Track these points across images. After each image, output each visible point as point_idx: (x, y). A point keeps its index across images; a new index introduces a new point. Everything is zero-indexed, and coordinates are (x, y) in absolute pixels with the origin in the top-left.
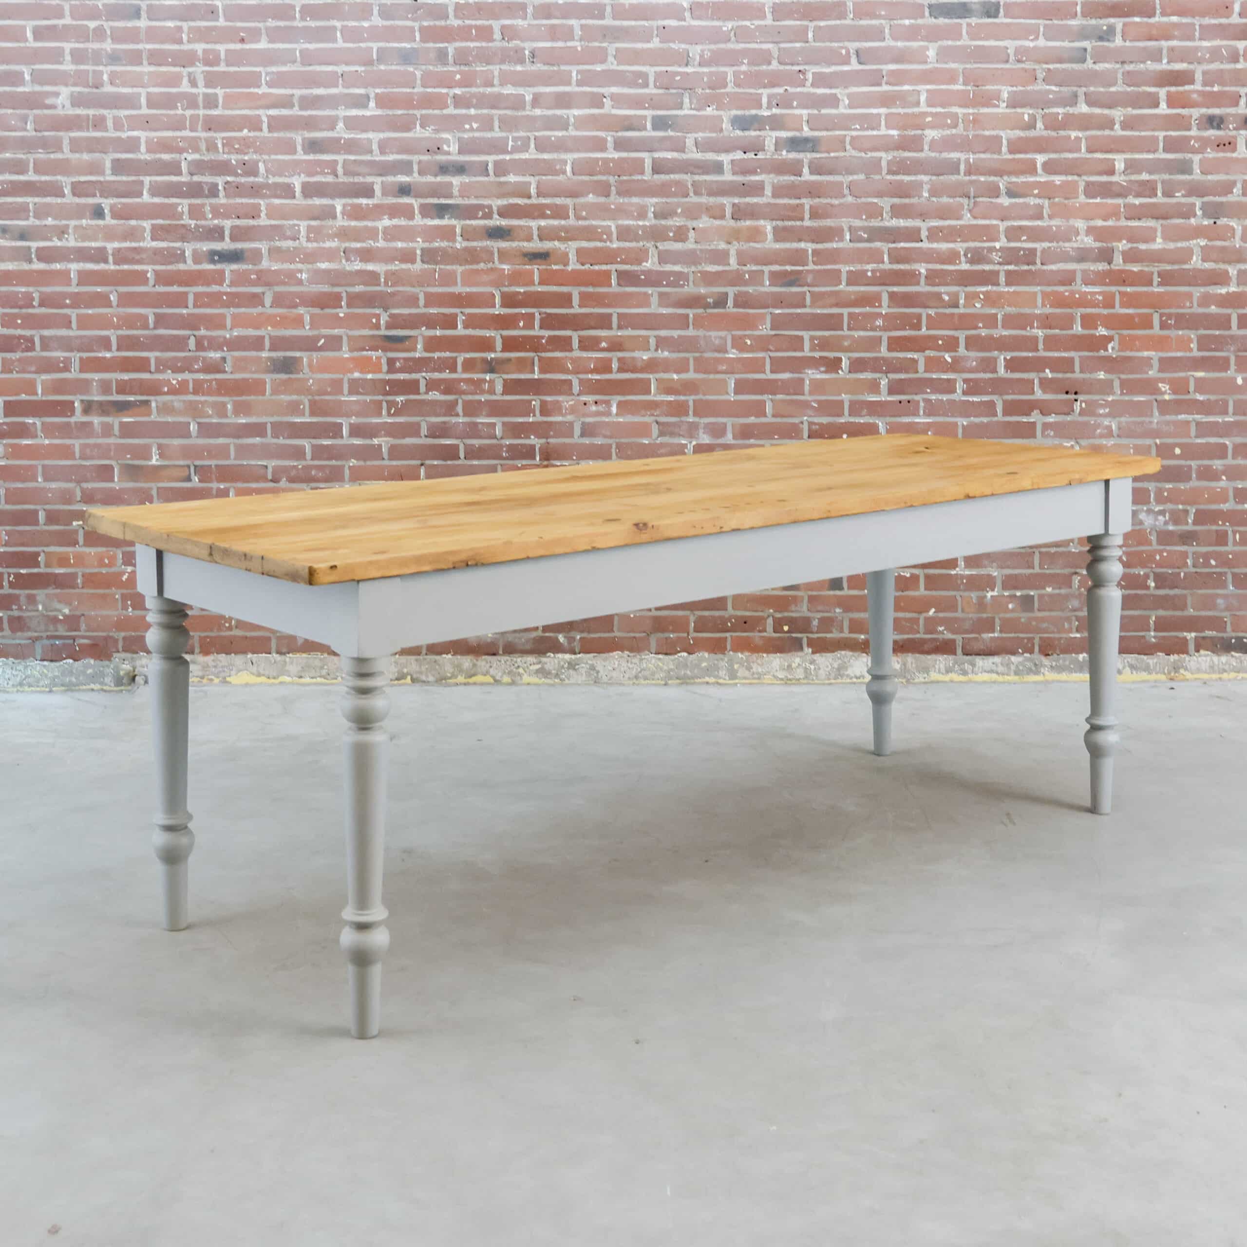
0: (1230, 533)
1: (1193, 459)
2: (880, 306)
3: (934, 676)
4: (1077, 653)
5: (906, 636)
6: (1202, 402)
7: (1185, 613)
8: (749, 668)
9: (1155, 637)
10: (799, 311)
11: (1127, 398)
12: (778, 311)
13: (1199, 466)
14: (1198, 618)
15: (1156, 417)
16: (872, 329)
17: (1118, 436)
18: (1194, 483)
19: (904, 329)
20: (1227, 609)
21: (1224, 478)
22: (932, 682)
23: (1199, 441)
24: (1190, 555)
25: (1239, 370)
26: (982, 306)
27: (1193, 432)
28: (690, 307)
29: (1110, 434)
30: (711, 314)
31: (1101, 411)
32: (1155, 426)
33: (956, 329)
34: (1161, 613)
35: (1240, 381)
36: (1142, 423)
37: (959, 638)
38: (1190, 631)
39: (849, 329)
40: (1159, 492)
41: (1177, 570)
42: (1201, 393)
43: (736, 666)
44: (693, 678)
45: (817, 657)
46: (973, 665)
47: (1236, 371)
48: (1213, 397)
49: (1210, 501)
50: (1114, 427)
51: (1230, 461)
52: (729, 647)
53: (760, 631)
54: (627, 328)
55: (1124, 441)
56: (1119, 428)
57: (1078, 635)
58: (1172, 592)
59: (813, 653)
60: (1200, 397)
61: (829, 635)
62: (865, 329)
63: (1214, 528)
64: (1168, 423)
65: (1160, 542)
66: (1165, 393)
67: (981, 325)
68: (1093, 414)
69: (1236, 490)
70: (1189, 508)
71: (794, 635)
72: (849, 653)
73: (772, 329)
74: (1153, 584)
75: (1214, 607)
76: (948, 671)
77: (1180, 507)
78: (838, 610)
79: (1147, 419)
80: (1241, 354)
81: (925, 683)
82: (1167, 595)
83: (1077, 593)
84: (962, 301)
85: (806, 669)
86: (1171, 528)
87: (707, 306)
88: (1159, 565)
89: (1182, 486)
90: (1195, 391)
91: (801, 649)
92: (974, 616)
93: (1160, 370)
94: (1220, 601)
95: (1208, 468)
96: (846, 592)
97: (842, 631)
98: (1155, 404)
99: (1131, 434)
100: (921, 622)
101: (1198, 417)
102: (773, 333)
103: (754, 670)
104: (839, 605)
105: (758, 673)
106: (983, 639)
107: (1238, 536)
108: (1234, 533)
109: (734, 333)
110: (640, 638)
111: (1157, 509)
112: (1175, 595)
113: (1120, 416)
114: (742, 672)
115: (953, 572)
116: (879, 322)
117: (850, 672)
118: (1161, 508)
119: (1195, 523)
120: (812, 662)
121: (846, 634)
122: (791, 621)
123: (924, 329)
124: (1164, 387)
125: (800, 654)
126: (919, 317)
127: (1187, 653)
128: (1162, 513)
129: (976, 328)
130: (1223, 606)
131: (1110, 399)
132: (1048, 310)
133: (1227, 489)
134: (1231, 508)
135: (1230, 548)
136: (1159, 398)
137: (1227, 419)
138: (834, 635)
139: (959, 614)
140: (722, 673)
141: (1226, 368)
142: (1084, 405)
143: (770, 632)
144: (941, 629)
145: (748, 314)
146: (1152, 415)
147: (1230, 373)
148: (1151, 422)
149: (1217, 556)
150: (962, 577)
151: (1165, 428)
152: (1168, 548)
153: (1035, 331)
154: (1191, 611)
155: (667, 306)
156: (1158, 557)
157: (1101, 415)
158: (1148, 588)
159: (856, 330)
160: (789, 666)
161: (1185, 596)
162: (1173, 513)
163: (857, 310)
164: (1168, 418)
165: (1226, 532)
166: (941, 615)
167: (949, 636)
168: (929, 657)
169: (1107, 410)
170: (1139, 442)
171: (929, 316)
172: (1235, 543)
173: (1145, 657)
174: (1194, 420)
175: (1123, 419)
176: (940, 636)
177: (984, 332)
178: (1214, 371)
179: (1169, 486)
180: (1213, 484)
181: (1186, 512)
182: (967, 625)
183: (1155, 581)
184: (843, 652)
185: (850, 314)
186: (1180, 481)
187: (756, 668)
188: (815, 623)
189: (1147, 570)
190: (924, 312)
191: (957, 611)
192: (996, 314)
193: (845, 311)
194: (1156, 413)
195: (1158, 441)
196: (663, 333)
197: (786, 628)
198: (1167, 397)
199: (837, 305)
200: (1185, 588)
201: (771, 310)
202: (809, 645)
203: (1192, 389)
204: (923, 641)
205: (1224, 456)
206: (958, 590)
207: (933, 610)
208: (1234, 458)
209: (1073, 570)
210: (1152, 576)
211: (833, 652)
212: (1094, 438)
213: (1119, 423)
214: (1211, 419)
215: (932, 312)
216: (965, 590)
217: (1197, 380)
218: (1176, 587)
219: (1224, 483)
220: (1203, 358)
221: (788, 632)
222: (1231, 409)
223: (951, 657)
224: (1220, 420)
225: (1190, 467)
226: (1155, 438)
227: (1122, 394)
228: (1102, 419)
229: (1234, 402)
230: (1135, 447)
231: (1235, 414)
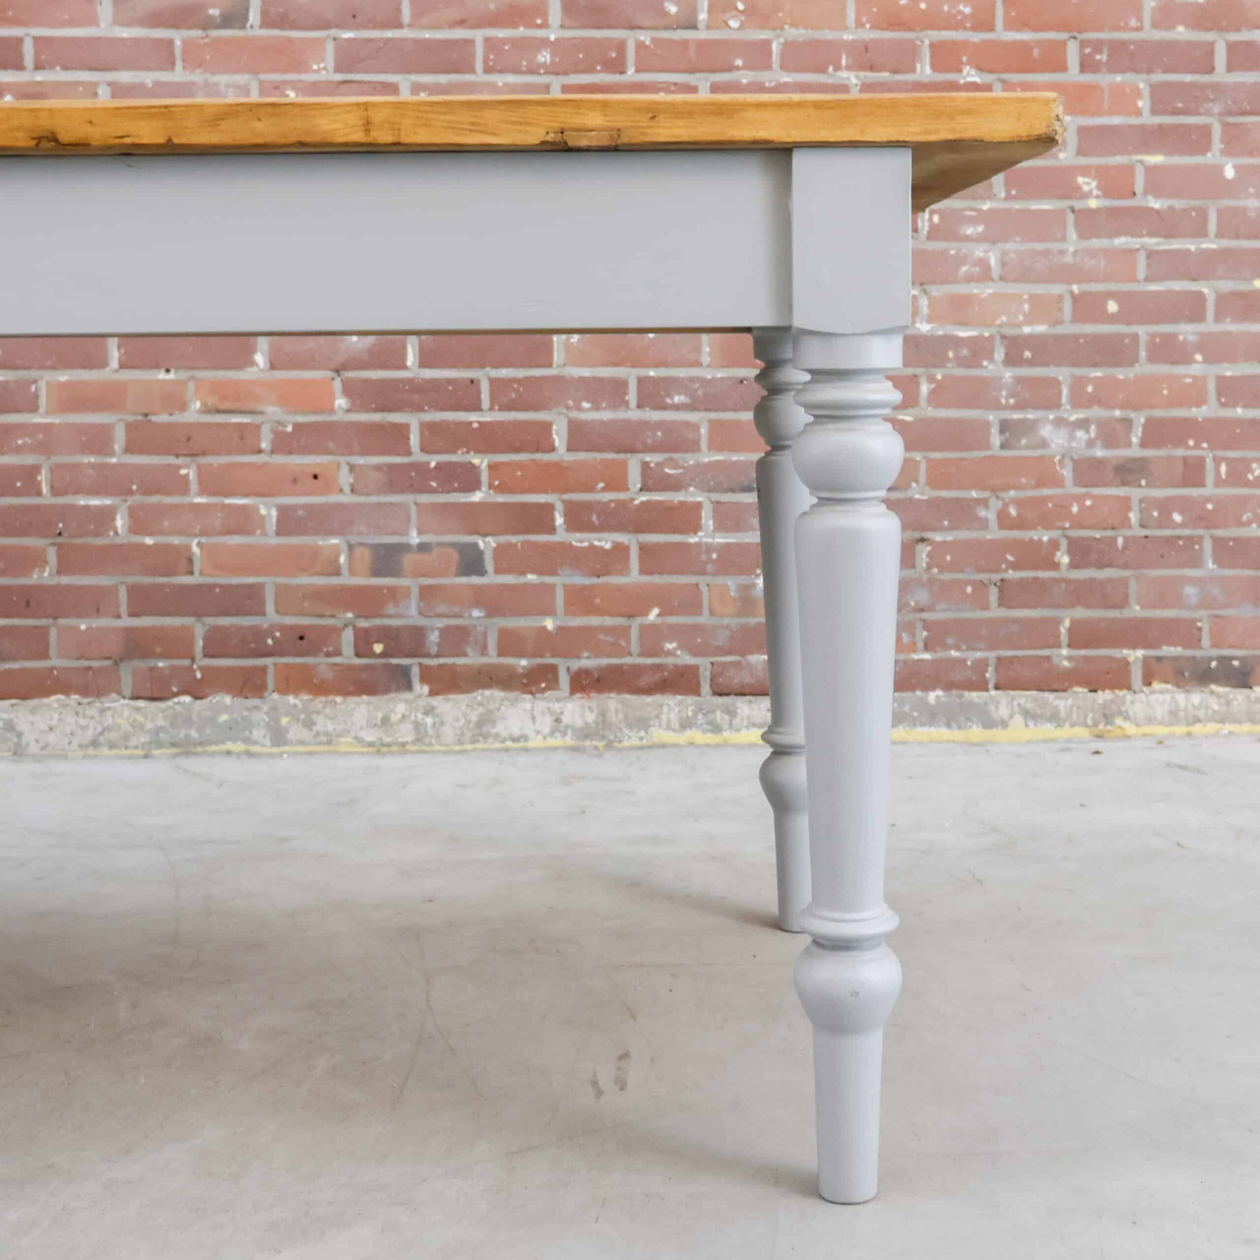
0: (1209, 462)
1: (1141, 322)
2: (545, 25)
3: (659, 734)
4: (926, 689)
5: (605, 661)
6: (1158, 212)
7: (1126, 613)
8: (309, 724)
9: (1069, 658)
10: (389, 34)
11: (1017, 205)
12: (348, 35)
13: (1153, 336)
14: (1147, 622)
15: (1072, 242)
16: (532, 71)
17: (1002, 278)
18: (1143, 368)
19: (591, 70)
20: (1201, 605)
21: (1199, 357)
22: (652, 747)
23: (1153, 287)
24: (1135, 504)
25: (1229, 151)
26: (741, 27)
27: (1141, 272)
28: (175, 26)
29: (985, 276)
30: (218, 40)
31: (969, 231)
32: (1069, 259)
33: (691, 71)
34: (1080, 613)
35: (1229, 173)
36: (1046, 253)
37: (704, 664)
38: (1134, 647)
39: (488, 70)
40: (1078, 384)
41: (1110, 533)
42: (1157, 196)
43: (284, 721)
44: (201, 744)
45: (438, 702)
46: (731, 713)
47: (1223, 153)
48: (1179, 204)
49: (1171, 403)
50: (993, 262)
51: (1209, 326)
52: (271, 683)
53: (328, 655)
54: (52, 67)
55: (1012, 288)
56: (1003, 264)
57: (927, 656)
58: (1101, 574)
59: (433, 693)
60: (1155, 204)
61: (460, 661)
62: (517, 71)
63: (1180, 452)
64: (1093, 253)
65: (1079, 480)
66: (1086, 196)
67: (739, 62)
68: (957, 237)
69: (1220, 379)
70: (1133, 415)
71: (394, 661)
72: (497, 694)
73: (337, 70)
74: (1065, 560)
75: (1178, 601)
76: (686, 724)
77: (1117, 413)
78: (476, 613)
79: (1056, 246)
80: (1231, 120)
81: (641, 748)
82: (1092, 580)
83: (925, 577)
84: (703, 16)
85: (417, 725)
86: (1099, 453)
87: (207, 24)
88: (1078, 524)
89: (1120, 374)
90: (1146, 192)
91: (409, 687)
92: (734, 622)
93: (1081, 152)
94: (1190, 591)
95: (1170, 338)
96: (491, 578)
97: (484, 650)
98: (1071, 217)
99: (1026, 276)
100: (634, 634)
101: (1152, 242)
102: (339, 77)
103: (319, 727)
104: (478, 604)
105: (327, 734)
106: (750, 665)
107: (1223, 468)
108: (1217, 461)
109: (263, 77)
110: (102, 669)
111: (1073, 418)
112: (1109, 580)
113: (1006, 241)
114: (296, 732)
115: (692, 540)
116: (544, 57)
117: (499, 728)
118: (1082, 416)
119: (1143, 445)
120: (429, 711)
121: (492, 658)
122: (387, 635)
123: (631, 71)
124: (1087, 183)
125: (407, 695)
126: (621, 47)
127: (1129, 688)
128: (1083, 424)
129: (731, 68)
130: (1194, 600)
131: (986, 206)
132: (868, 34)
133: (1204, 379)
134: (1212, 415)
135: (1209, 490)
136: (1078, 205)
137: (1204, 246)
138: (471, 659)
139: (704, 619)
140: (258, 734)
141: (1204, 147)
142: (936, 219)
143: (348, 656)
144: (669, 646)
145: (290, 40)
146: (1064, 239)
147: (1210, 158)
148: (1062, 252)
149: (1184, 505)
150: (710, 548)
151: (1090, 263)
152: (1095, 491)
153: (844, 74)
154: (1136, 610)
155: (129, 24)
156: (1075, 509)
157: (968, 239)
158: (1056, 566)
159: (500, 72)
160: (386, 721)
161: (1124, 582)
162: (1102, 424)
163: (501, 33)
164: (1095, 243)
165: (1201, 461)
166: (672, 620)
167: (687, 659)
168: (649, 699)
169: (980, 229)
170: (1040, 289)
171: (640, 46)
172: (1219, 482)
173: (1049, 696)
174: (1143, 247)
175: (1010, 246)
176: (669, 661)
177: (745, 77)
178: (1182, 153)
179: (1098, 373)
180: (1179, 370)
181: (1128, 423)
182: (721, 639)
183: (1069, 552)
184: (487, 693)
185: (487, 40)
186: (1117, 364)
187: (322, 724)
188: (434, 637)
189: (1055, 534)
190: (631, 38)
191: (700, 613)
192: (767, 44)
193: (479, 35)
194: (1072, 234)
195: (1075, 288)
196: (125, 77)
197: (378, 648)
198: (1093, 203)
199: (462, 23)
200: (1126, 566)
201: (334, 32)
202: (424, 679)
203: (1139, 187)
204: (638, 670)
205: (1198, 316)
206: (703, 572)
207: (656, 611)
208: (1218, 319)
209: (917, 535)
210: (1064, 544)
211: (469, 691)
212: (956, 282)
213: (1004, 253)
214: (1176, 245)
215: (645, 37)
216: (715, 574)
217: (1151, 170)
218: (1109, 565)
219: (1198, 367)
220: (1160, 127)
221: (383, 655)
222: (1212, 226)
223: (690, 699)
224: (1192, 248)
225: (1135, 337)
226: (1070, 283)
227: (1008, 197)
228: (970, 245)
229: (1219, 212)
230: (1034, 299)
231: (1219, 235)
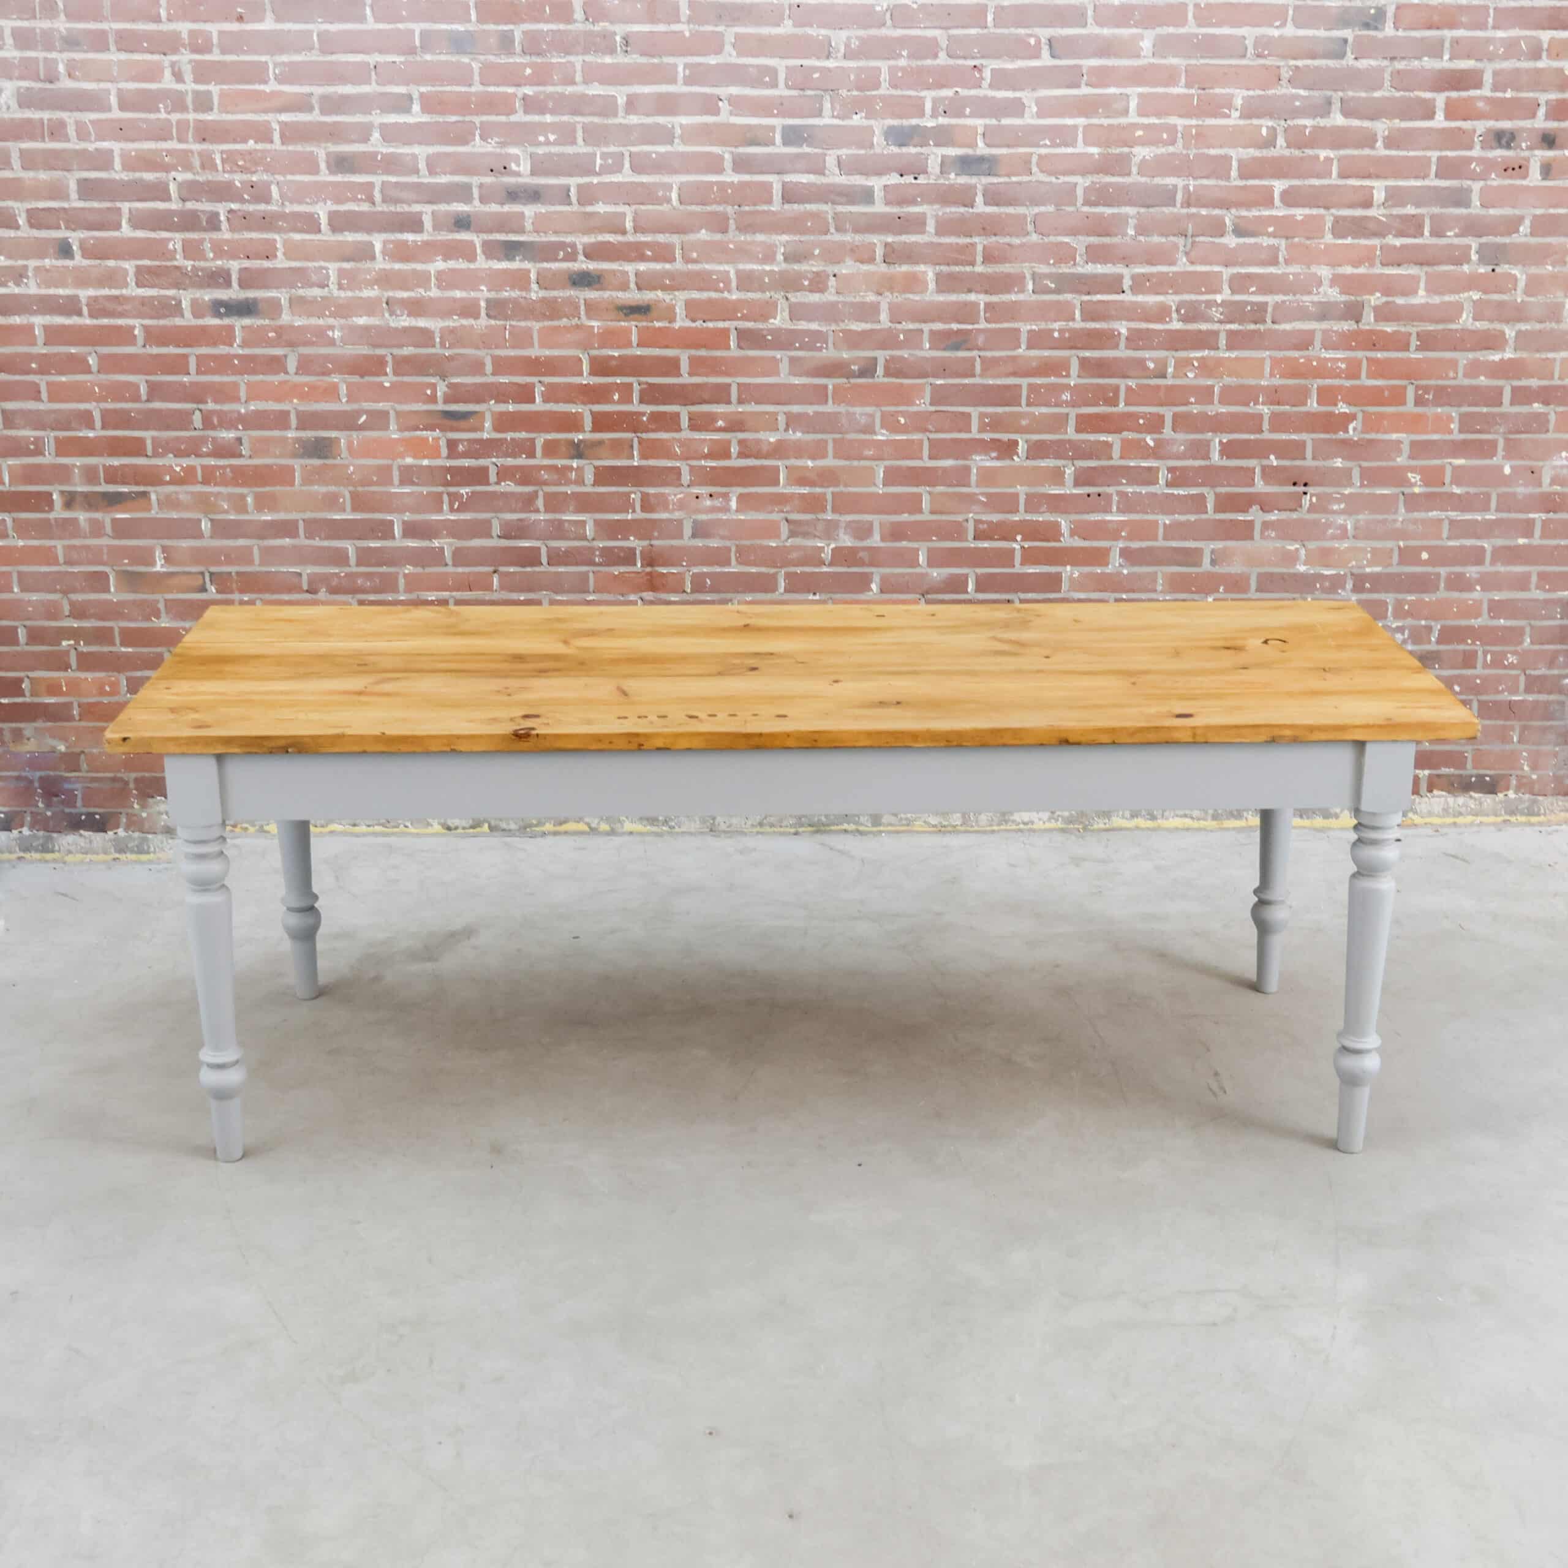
0: (1480, 653)
1: (1442, 565)
2: (1068, 376)
6: (1459, 496)
10: (966, 381)
11: (1367, 491)
12: (939, 382)
13: (1450, 574)
15: (1402, 514)
16: (1057, 405)
17: (1354, 537)
18: (1442, 594)
19: (1097, 405)
21: (1478, 587)
23: (1451, 543)
25: (1508, 456)
26: (1196, 376)
27: (1445, 533)
28: (829, 376)
29: (1343, 535)
30: (856, 386)
31: (1335, 507)
32: (1398, 525)
33: (1162, 405)
35: (1507, 470)
36: (1384, 521)
39: (1029, 404)
40: (1399, 605)
42: (1458, 485)
47: (1504, 458)
48: (1472, 490)
49: (1460, 616)
50: (1349, 527)
51: (1487, 568)
54: (749, 402)
55: (1360, 544)
56: (1356, 528)
60: (1457, 490)
62: (1048, 405)
63: (1461, 647)
64: (1415, 522)
66: (1415, 485)
67: (1192, 400)
68: (1325, 511)
69: (1492, 602)
70: (1432, 624)
73: (931, 404)
77: (1423, 622)
79: (1390, 517)
80: (1511, 436)
84: (1170, 370)
86: (1410, 647)
87: (850, 375)
89: (1427, 598)
90: (1452, 483)
93: (1411, 457)
95: (1460, 576)
98: (1402, 498)
99: (1370, 536)
101: (1453, 514)
102: (933, 409)
107: (1489, 657)
108: (1485, 653)
109: (884, 408)
111: (1395, 625)
113: (1357, 513)
116: (1066, 396)
118: (1400, 624)
119: (1439, 641)
123: (1122, 405)
124: (1413, 477)
126: (1117, 389)
128: (1401, 629)
129: (1187, 403)
131: (1347, 492)
132: (1277, 381)
133: (1481, 601)
134: (1484, 624)
135: (1478, 671)
136: (1407, 491)
137: (1487, 517)
141: (1492, 453)
142: (1314, 499)
145: (902, 385)
146: (1396, 512)
147: (1495, 461)
148: (1395, 521)
149: (1462, 680)
151: (1411, 527)
153: (1260, 407)
157: (1334, 512)
159: (1037, 405)
162: (1413, 630)
163: (1039, 381)
164: (1416, 515)
165: (1476, 652)
169: (1342, 506)
170: (1379, 544)
171: (1129, 389)
172: (1485, 665)
174: (1447, 517)
175: (1361, 517)
177: (1196, 409)
178: (1476, 458)
179: (1411, 597)
180: (1464, 596)
181: (1429, 629)
185: (1030, 385)
186: (1425, 591)
190: (1124, 384)
192: (1213, 386)
193: (1025, 382)
194: (1402, 510)
195: (1401, 544)
196: (796, 409)
198: (1417, 490)
199: (1014, 374)
201: (931, 380)
203: (1447, 480)
205: (1480, 561)
208: (1493, 564)
212: (1325, 539)
213: (1356, 521)
214: (1468, 516)
215: (1133, 383)
217: (1455, 468)
219: (1477, 594)
220: (1465, 441)
222: (1493, 504)
224: (1479, 518)
225: (1438, 575)
226: (1397, 540)
227: (1362, 485)
228: (1336, 517)
229: (1499, 495)
230: (1374, 551)
231: (1498, 510)
